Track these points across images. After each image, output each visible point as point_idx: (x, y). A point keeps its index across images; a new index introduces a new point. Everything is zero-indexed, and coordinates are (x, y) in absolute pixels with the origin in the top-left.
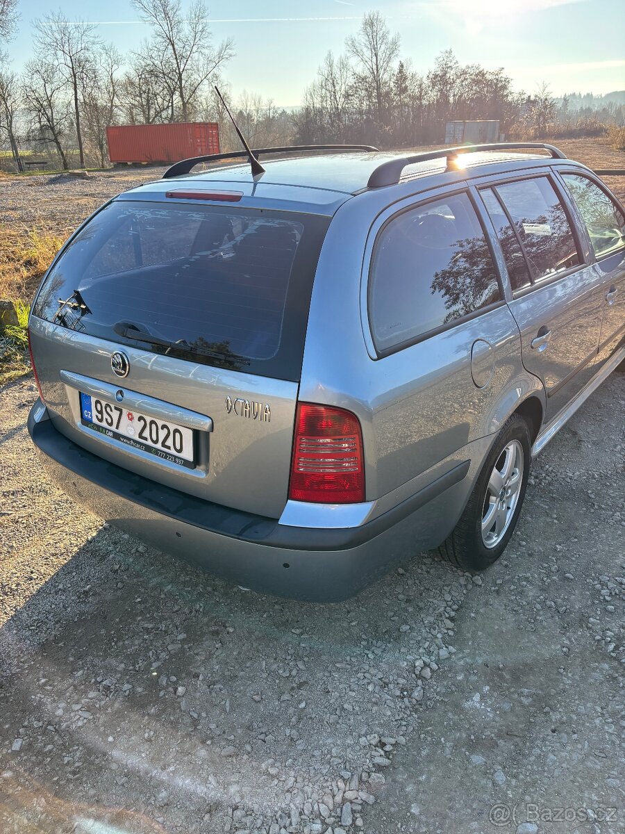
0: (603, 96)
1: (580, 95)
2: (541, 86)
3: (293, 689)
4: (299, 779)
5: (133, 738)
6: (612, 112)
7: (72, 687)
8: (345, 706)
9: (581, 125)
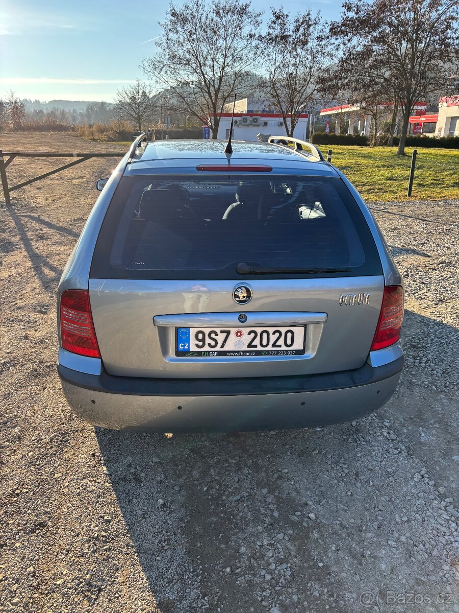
0: (47, 102)
1: (30, 101)
2: (10, 93)
3: (356, 479)
4: (420, 513)
5: (330, 555)
6: (58, 113)
7: (251, 559)
8: (389, 470)
9: (46, 122)
